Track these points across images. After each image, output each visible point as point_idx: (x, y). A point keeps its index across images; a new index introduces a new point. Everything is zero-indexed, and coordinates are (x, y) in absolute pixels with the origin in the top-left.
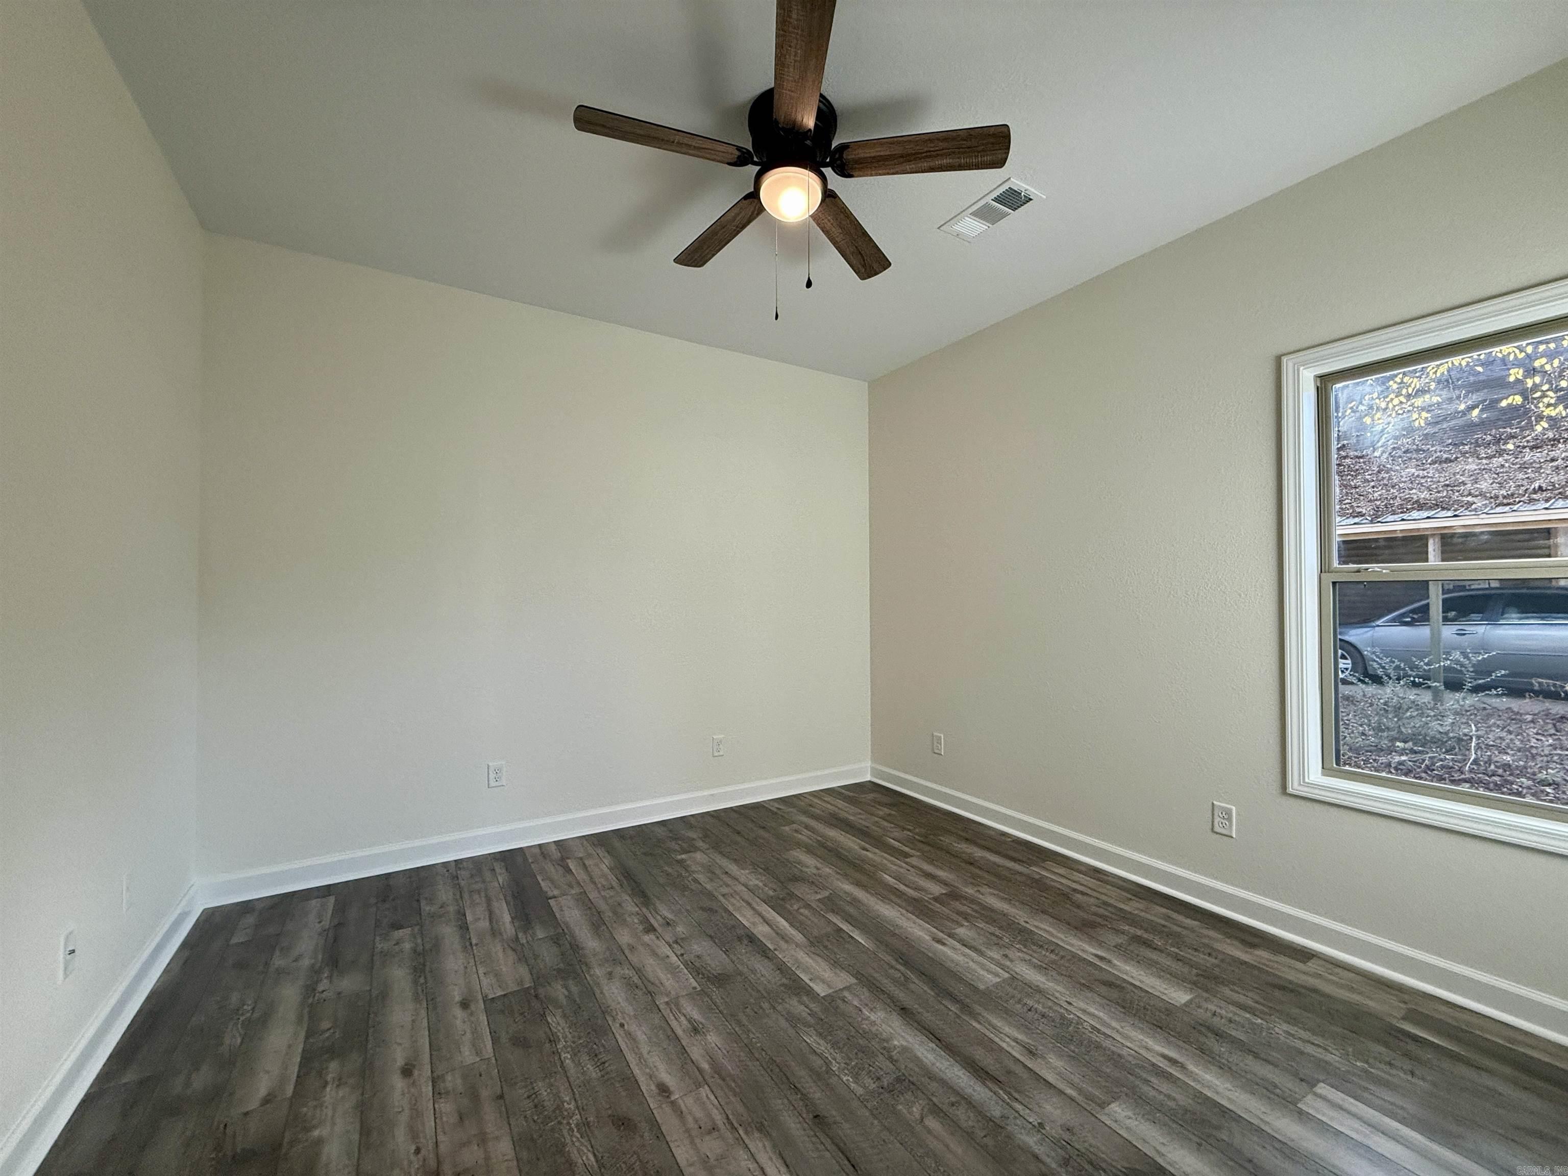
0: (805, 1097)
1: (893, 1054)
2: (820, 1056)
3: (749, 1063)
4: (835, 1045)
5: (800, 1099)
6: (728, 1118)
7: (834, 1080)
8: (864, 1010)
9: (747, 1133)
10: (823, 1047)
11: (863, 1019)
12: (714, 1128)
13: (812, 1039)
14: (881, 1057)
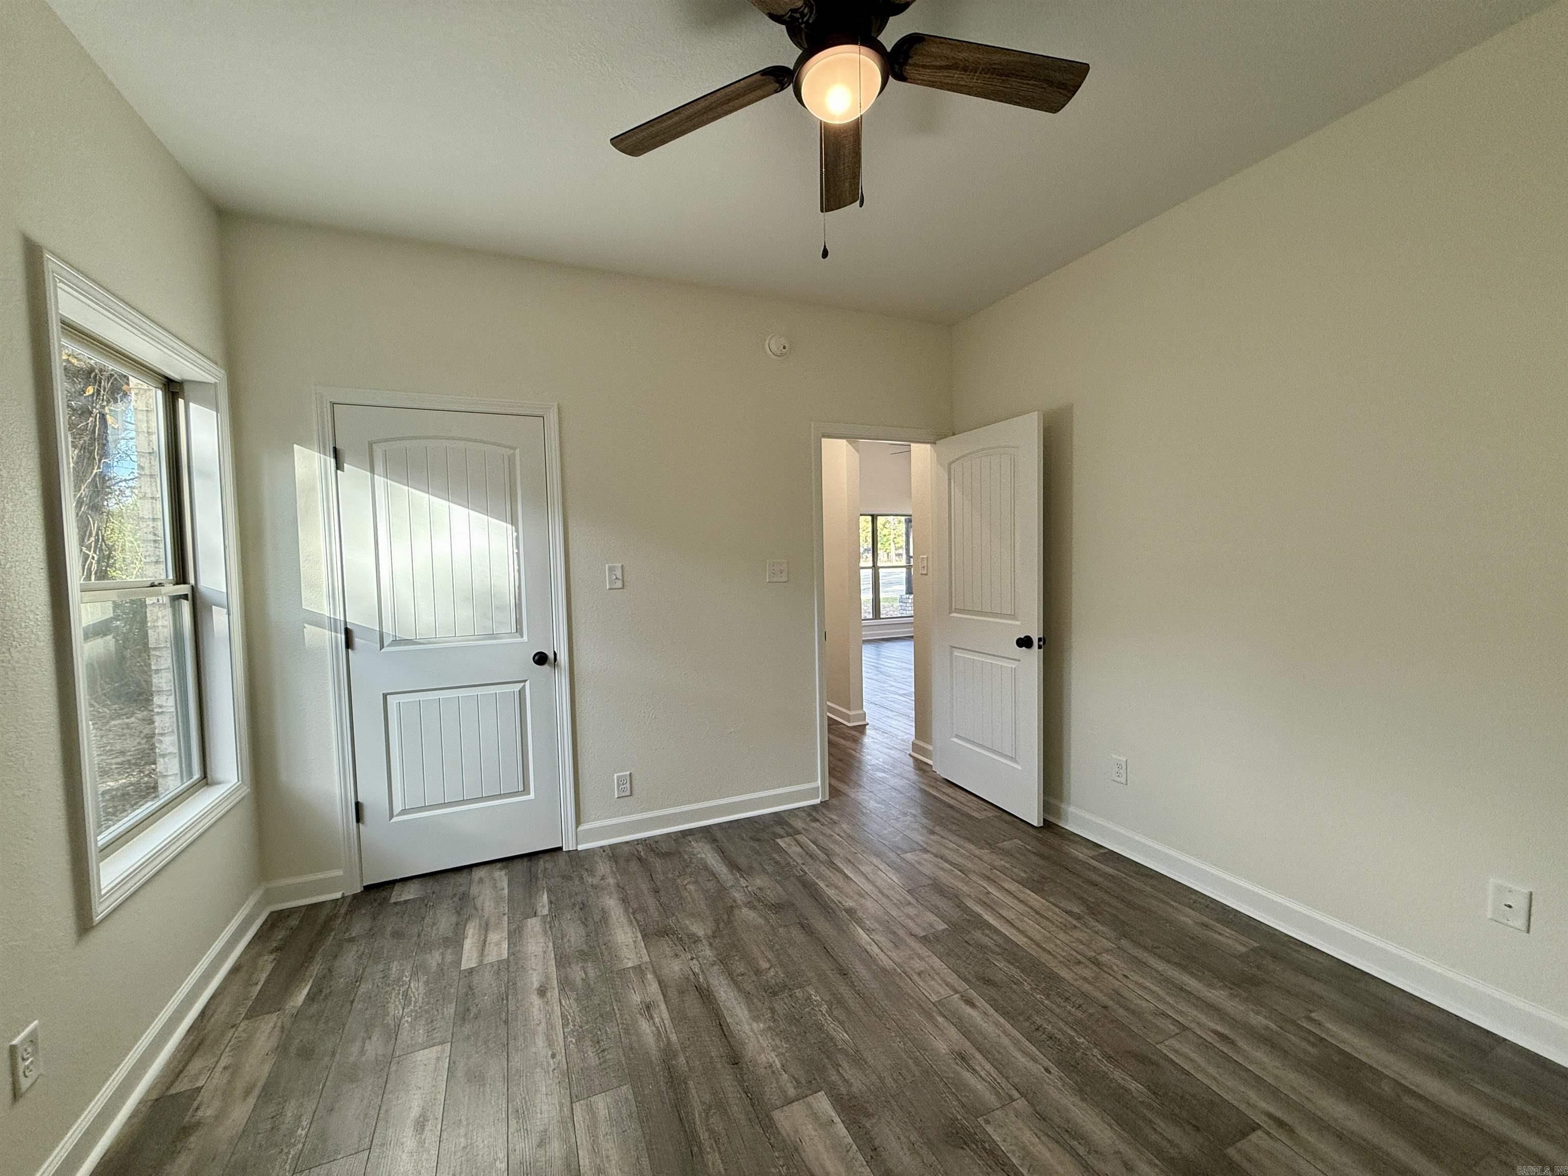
0: (853, 986)
1: (769, 1015)
2: (836, 1019)
3: (899, 1017)
4: (820, 1028)
5: (856, 986)
6: (911, 980)
7: (827, 998)
8: (779, 1066)
9: (895, 970)
10: (832, 1027)
11: (783, 1054)
12: (919, 974)
13: (841, 1036)
14: (781, 1012)
